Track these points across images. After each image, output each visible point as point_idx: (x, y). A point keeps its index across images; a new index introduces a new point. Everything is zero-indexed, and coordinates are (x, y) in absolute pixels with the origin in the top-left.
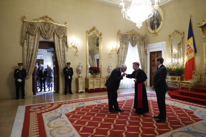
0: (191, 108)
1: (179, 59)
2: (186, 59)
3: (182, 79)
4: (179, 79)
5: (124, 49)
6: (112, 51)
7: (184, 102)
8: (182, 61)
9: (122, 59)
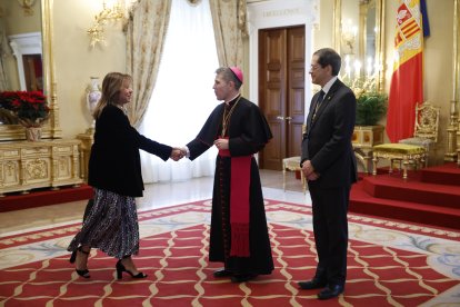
0: (414, 242)
1: (369, 60)
2: (394, 59)
3: (377, 139)
4: (367, 140)
5: (152, 12)
6: (100, 19)
7: (391, 224)
8: (378, 67)
9: (148, 58)
